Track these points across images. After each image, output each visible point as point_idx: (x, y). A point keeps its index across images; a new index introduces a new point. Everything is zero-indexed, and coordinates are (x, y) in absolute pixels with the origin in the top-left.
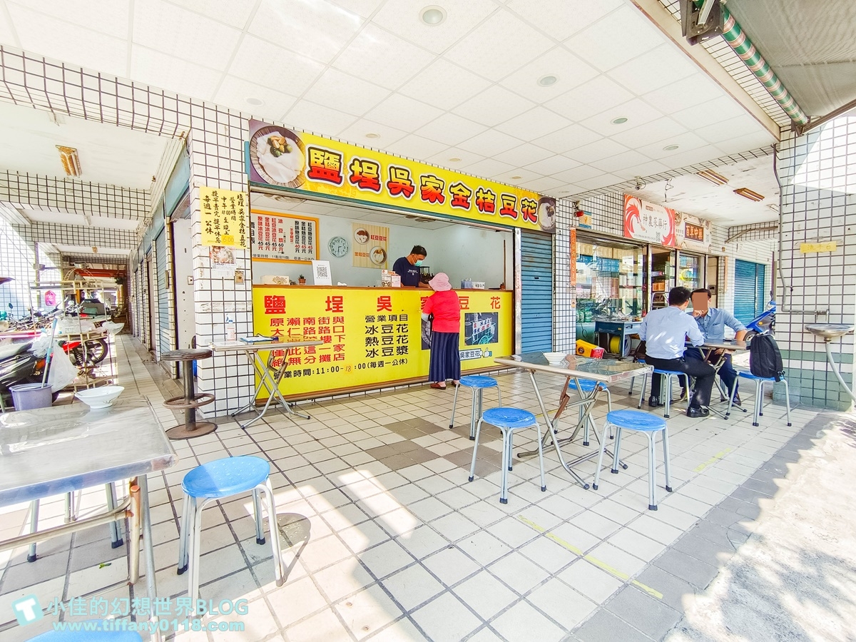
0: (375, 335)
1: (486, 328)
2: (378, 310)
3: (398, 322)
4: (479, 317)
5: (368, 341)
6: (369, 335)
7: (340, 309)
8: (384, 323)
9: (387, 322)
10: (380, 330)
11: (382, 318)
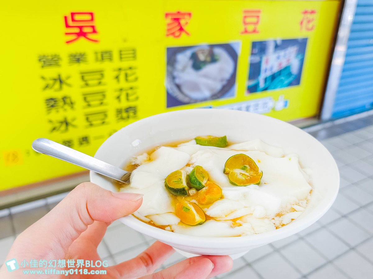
0: (66, 91)
1: (284, 65)
2: (68, 42)
3: (116, 63)
4: (277, 47)
5: (52, 103)
6: (50, 93)
8: (83, 67)
9: (91, 64)
10: (76, 81)
11: (78, 58)
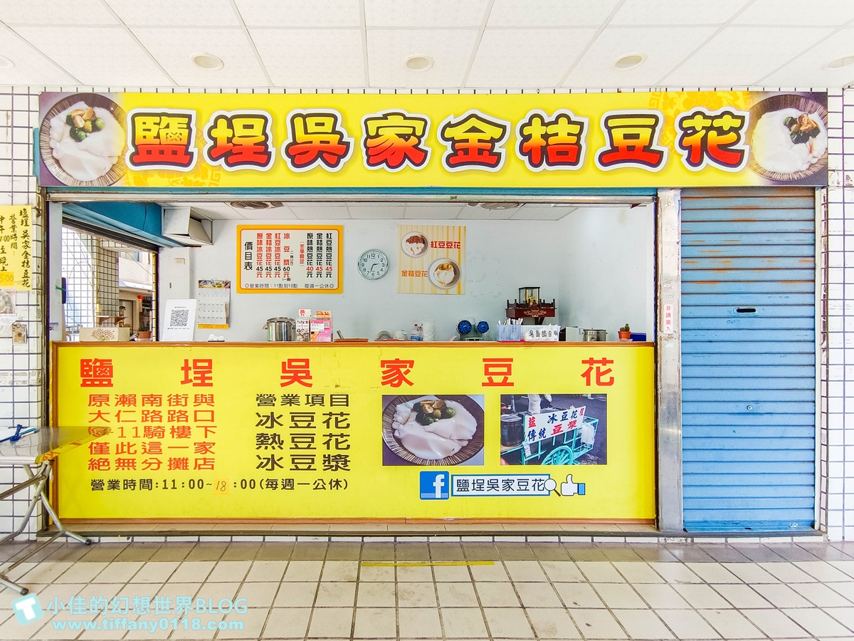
0: (277, 429)
1: (565, 428)
2: (283, 385)
3: (327, 408)
5: (262, 440)
6: (262, 429)
7: (207, 381)
8: (294, 408)
9: (303, 407)
10: (286, 420)
11: (290, 400)
